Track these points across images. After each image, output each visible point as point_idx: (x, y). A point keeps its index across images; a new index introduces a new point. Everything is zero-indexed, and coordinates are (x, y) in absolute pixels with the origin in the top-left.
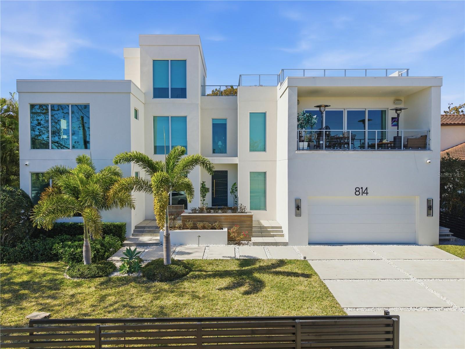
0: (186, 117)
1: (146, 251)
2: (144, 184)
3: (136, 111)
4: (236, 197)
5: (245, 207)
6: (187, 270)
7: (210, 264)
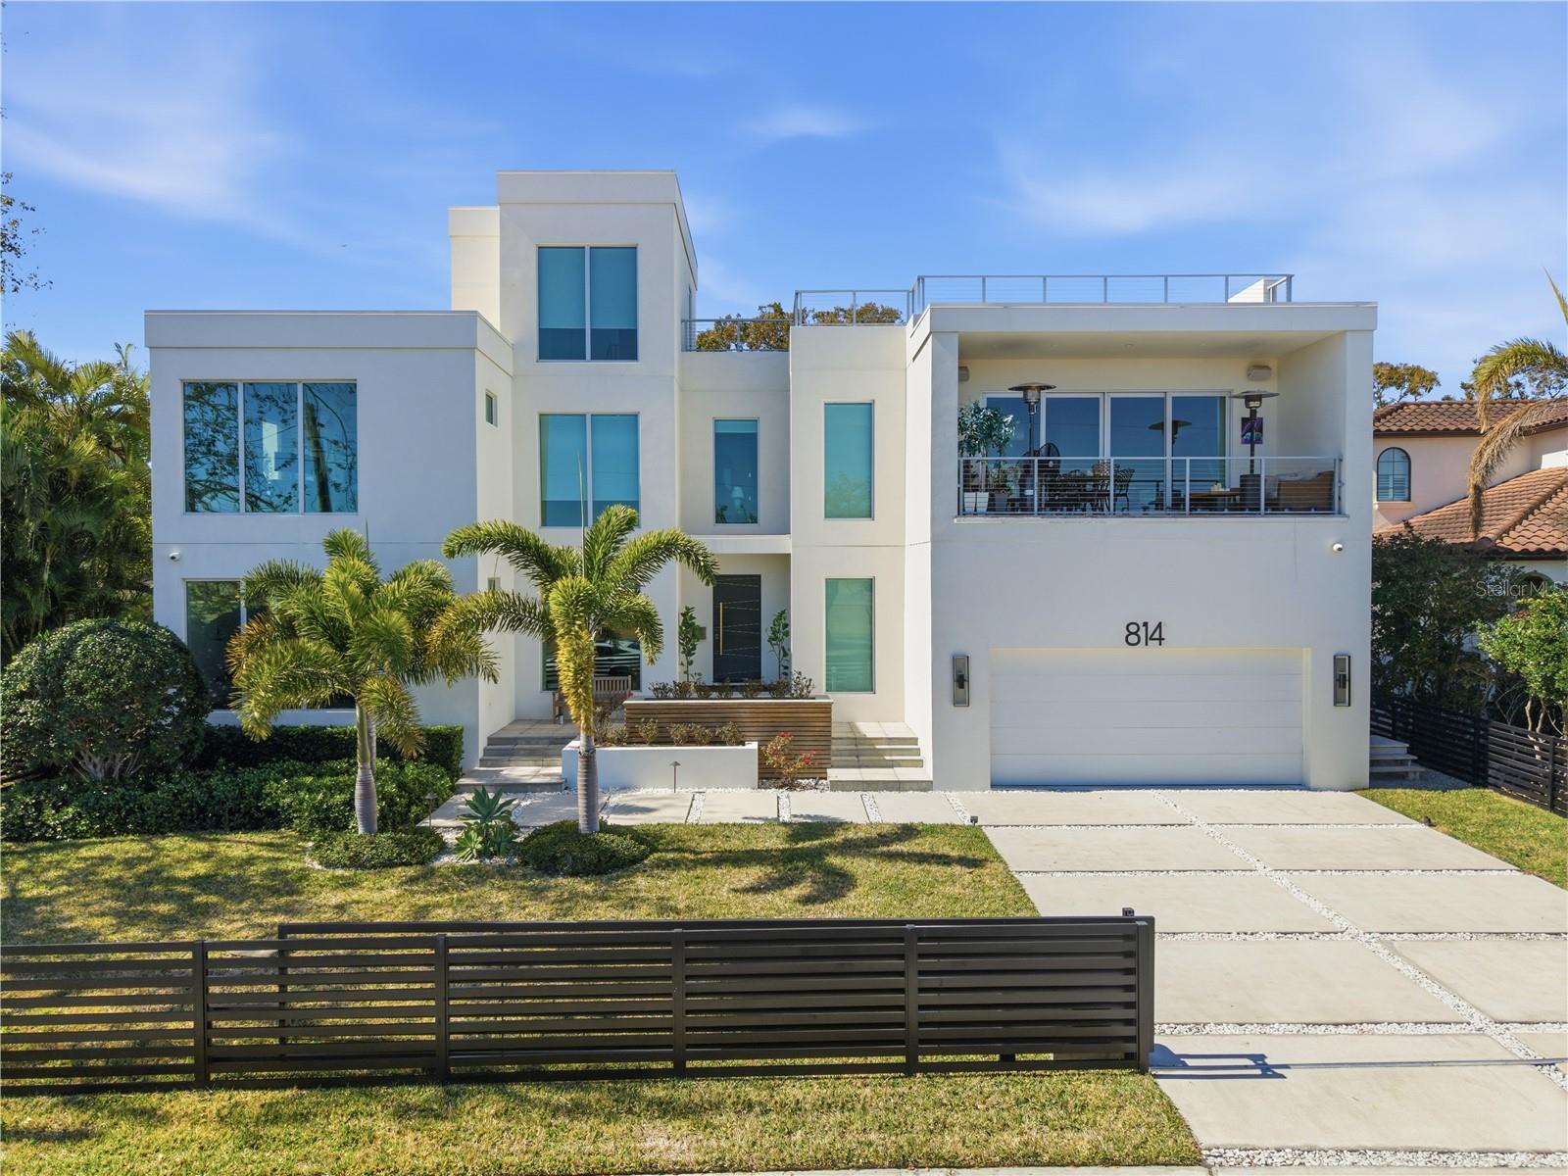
0: (635, 416)
1: (524, 804)
2: (524, 611)
3: (490, 401)
4: (786, 654)
5: (810, 680)
6: (643, 847)
7: (706, 836)
